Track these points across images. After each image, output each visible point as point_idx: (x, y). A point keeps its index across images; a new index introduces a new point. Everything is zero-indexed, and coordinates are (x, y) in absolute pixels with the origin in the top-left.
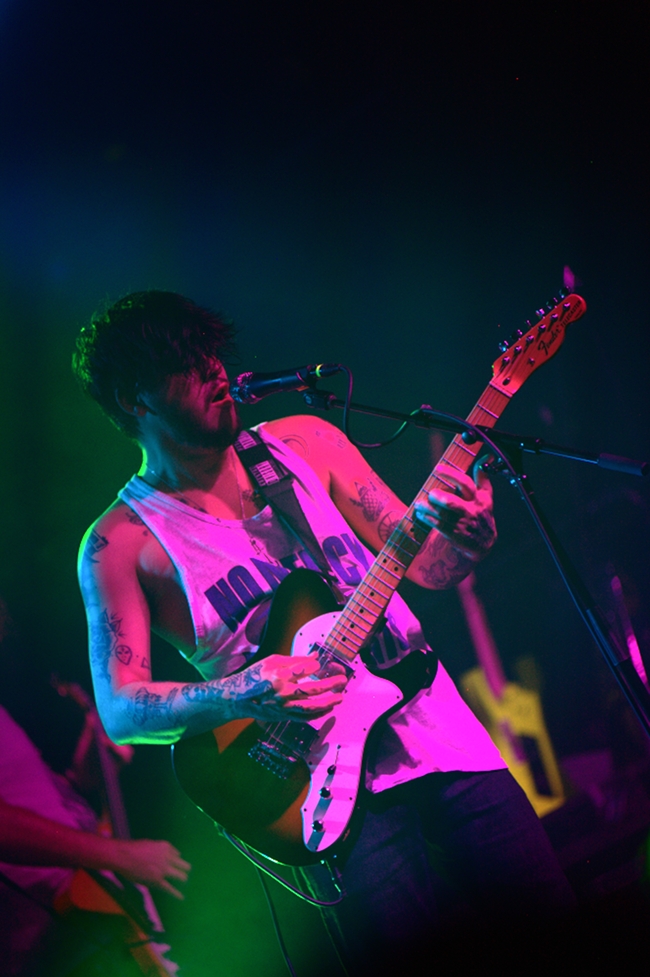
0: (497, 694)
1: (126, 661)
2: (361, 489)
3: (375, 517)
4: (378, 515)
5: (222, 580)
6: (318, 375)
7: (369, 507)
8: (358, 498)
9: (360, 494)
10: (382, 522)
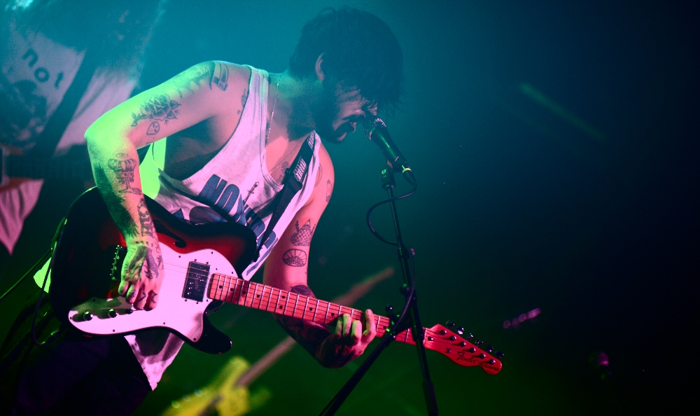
0: (237, 384)
1: (149, 133)
2: (307, 225)
3: (296, 243)
4: (299, 244)
5: (226, 182)
6: (403, 172)
7: (300, 236)
8: (300, 227)
9: (304, 226)
10: (295, 250)
